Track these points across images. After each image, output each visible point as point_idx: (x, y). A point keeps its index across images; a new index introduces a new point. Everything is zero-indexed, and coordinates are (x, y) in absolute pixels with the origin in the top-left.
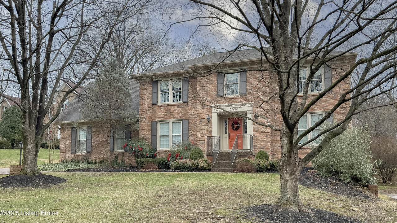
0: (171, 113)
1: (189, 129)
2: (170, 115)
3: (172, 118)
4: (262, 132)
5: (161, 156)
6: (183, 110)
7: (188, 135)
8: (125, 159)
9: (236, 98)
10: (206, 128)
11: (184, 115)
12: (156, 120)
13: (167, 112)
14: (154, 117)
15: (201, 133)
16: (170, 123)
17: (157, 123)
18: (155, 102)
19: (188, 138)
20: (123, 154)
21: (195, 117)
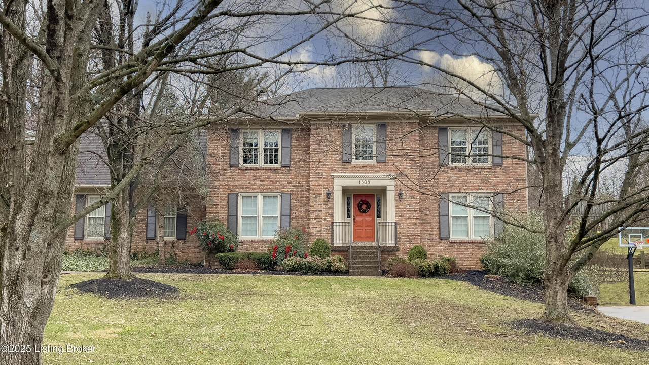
0: (263, 181)
1: (292, 208)
2: (261, 184)
3: (263, 189)
4: (409, 218)
5: (245, 249)
6: (282, 178)
7: (290, 217)
8: (177, 252)
9: (371, 166)
10: (323, 208)
11: (284, 186)
12: (237, 191)
13: (255, 178)
14: (233, 186)
15: (316, 216)
16: (260, 198)
17: (237, 196)
18: (234, 162)
19: (290, 221)
20: (173, 243)
21: (301, 191)
